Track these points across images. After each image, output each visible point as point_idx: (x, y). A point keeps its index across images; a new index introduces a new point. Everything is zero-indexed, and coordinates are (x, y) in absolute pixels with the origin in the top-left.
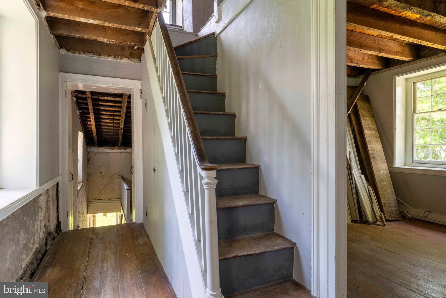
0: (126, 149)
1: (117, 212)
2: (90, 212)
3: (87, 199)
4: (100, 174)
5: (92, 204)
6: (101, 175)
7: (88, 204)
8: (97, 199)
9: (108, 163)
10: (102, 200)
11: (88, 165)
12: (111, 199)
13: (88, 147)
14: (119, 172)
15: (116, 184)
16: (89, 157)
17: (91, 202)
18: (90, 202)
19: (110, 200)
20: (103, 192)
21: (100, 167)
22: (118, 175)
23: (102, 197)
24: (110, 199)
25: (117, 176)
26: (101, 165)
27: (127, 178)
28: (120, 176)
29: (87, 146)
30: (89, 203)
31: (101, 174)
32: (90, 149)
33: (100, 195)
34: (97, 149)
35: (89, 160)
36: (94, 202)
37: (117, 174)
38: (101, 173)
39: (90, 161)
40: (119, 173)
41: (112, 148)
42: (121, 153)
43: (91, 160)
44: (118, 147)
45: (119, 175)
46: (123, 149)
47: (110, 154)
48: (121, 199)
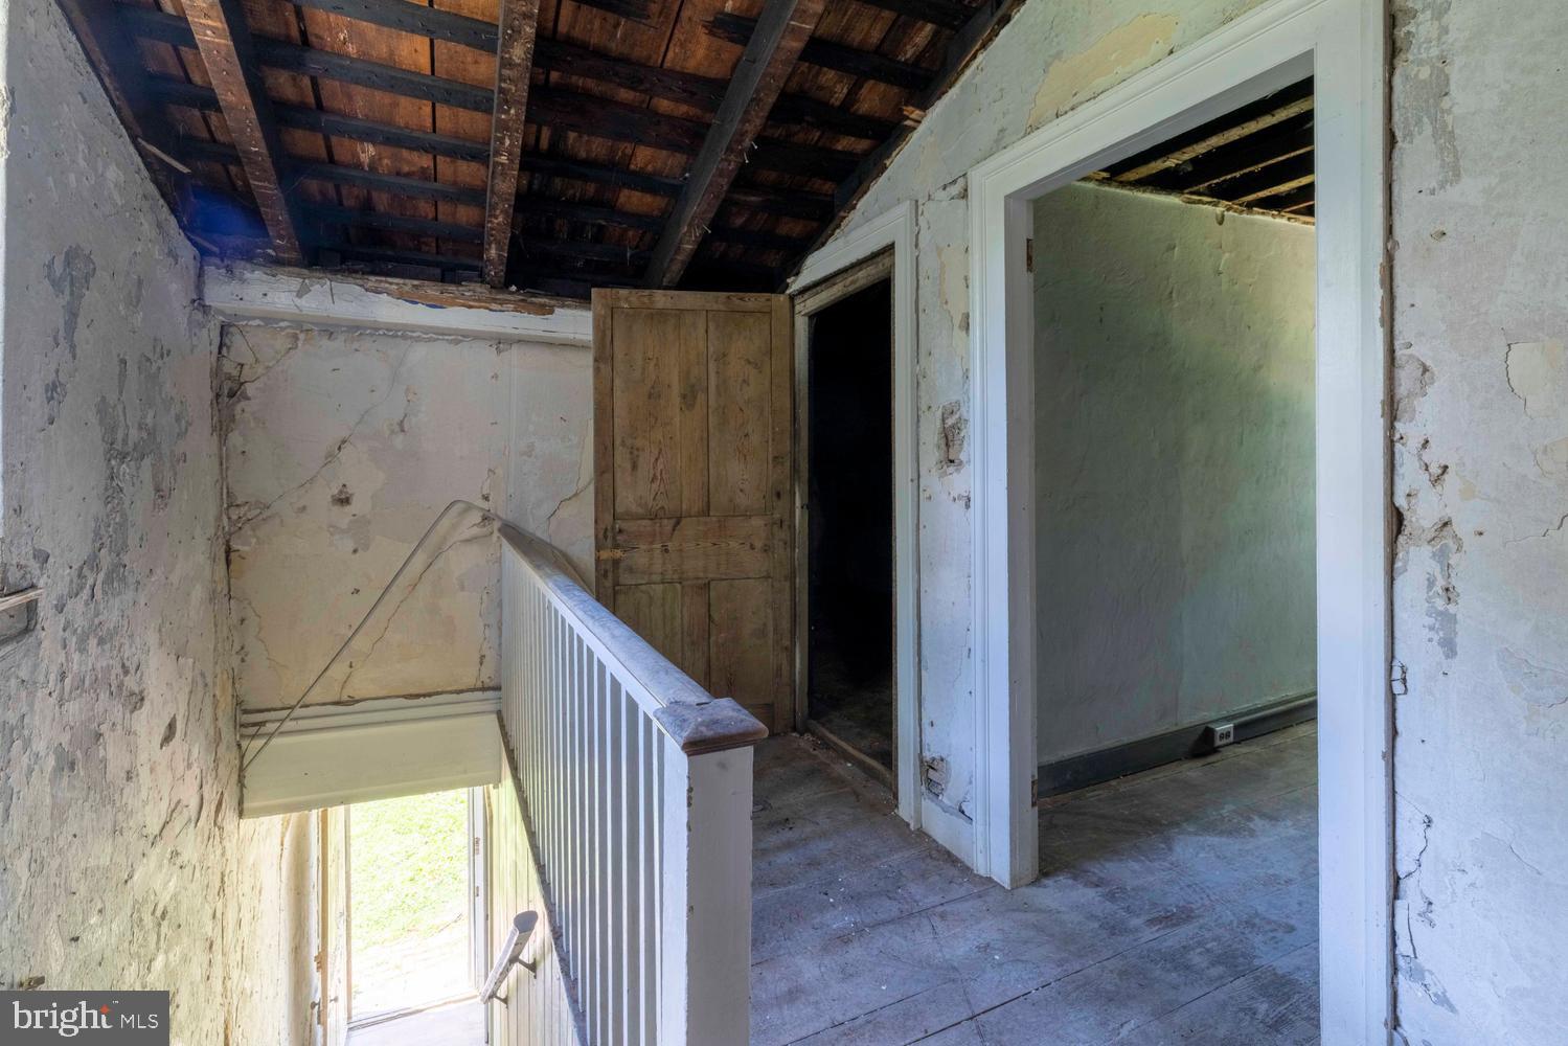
0: (545, 310)
1: (471, 783)
2: (256, 804)
3: (239, 703)
4: (336, 509)
5: (275, 741)
6: (343, 516)
7: (244, 744)
8: (314, 697)
9: (401, 424)
10: (357, 707)
11: (235, 438)
12: (429, 695)
13: (210, 270)
14: (486, 498)
15: (462, 588)
16: (229, 367)
17: (270, 727)
18: (262, 724)
19: (422, 701)
20: (359, 643)
21: (330, 458)
22: (476, 517)
23: (360, 686)
24: (418, 696)
25: (470, 525)
26: (344, 442)
27: (545, 537)
28: (497, 525)
29: (204, 253)
30: (253, 737)
31: (347, 509)
32: (234, 287)
33: (339, 671)
34: (300, 294)
35: (232, 395)
36: (289, 725)
37: (469, 507)
38: (343, 500)
39: (243, 404)
40: (485, 505)
41: (432, 290)
42: (501, 342)
43: (250, 389)
44: (481, 290)
45: (485, 518)
46: (523, 307)
47: (419, 353)
48: (498, 688)
